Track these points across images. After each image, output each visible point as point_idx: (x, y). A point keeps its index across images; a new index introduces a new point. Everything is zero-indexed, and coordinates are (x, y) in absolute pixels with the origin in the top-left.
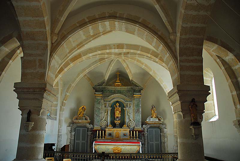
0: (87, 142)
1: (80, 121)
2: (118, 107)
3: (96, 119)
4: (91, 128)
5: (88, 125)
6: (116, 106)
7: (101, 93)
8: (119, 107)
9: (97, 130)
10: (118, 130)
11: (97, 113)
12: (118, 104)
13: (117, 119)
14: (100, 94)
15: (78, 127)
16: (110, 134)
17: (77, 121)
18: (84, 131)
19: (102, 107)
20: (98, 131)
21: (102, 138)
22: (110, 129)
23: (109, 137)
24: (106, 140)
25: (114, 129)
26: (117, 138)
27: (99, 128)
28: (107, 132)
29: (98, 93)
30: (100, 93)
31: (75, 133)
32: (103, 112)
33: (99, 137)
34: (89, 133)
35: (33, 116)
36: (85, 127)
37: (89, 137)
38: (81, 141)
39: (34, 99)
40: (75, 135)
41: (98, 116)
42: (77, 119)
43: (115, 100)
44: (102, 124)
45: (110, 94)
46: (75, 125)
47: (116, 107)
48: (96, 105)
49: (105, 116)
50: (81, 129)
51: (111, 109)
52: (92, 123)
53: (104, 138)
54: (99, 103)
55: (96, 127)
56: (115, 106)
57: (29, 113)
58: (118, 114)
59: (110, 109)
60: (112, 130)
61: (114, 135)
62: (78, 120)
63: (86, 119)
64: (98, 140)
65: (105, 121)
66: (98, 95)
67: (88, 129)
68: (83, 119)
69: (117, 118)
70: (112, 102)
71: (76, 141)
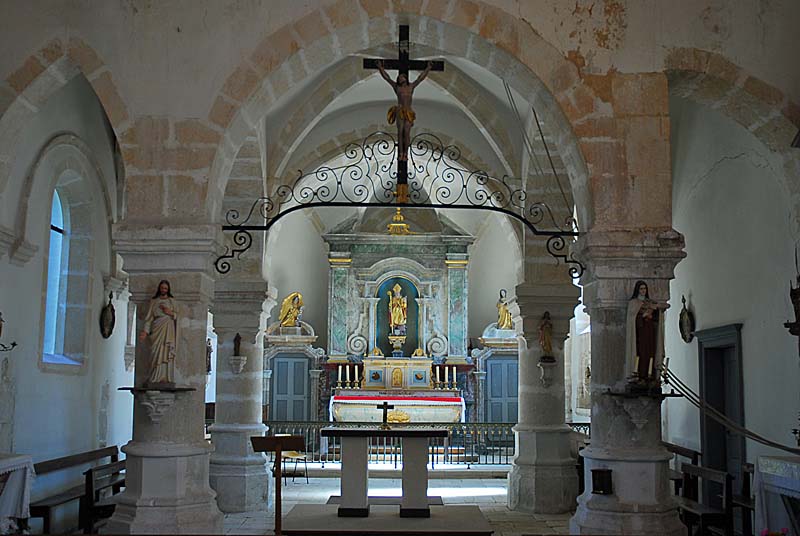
0: (309, 398)
1: (287, 338)
2: (399, 296)
3: (335, 332)
4: (321, 358)
5: (310, 350)
6: (393, 292)
7: (348, 253)
8: (403, 296)
9: (338, 365)
10: (399, 364)
11: (336, 315)
12: (398, 288)
13: (397, 332)
14: (344, 258)
15: (280, 355)
16: (376, 376)
17: (278, 338)
18: (298, 368)
19: (349, 294)
20: (340, 367)
21: (352, 386)
22: (377, 361)
23: (374, 384)
24: (365, 394)
25: (387, 362)
26: (397, 385)
27: (344, 359)
28: (367, 370)
29: (338, 254)
30: (343, 254)
31: (272, 375)
32: (353, 310)
33: (344, 385)
34: (316, 373)
35: (243, 345)
36: (303, 355)
37: (315, 385)
38: (290, 397)
39: (243, 313)
40: (272, 379)
41: (338, 321)
42: (277, 332)
43: (391, 275)
44: (352, 346)
45: (375, 255)
46: (273, 351)
47: (393, 296)
48: (334, 292)
49: (360, 325)
50: (291, 361)
51: (379, 302)
52: (322, 342)
53: (359, 386)
54: (342, 285)
55: (335, 356)
56: (390, 293)
57: (237, 340)
58: (400, 317)
59: (374, 301)
60: (380, 364)
61: (388, 378)
62: (282, 336)
63: (304, 332)
64: (343, 393)
65: (362, 338)
66: (339, 260)
67: (311, 360)
68: (295, 334)
69: (397, 328)
70: (381, 280)
71: (277, 397)
